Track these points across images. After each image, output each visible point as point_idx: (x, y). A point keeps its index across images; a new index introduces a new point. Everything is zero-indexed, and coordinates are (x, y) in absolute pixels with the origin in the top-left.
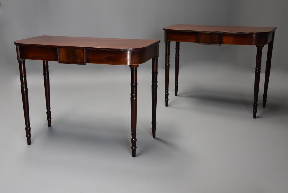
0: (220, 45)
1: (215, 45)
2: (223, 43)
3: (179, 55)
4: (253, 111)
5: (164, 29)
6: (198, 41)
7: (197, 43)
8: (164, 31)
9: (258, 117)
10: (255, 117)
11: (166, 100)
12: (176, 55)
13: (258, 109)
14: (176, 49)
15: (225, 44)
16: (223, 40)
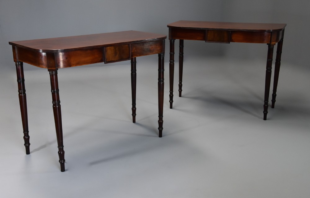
0: (229, 43)
1: (224, 43)
2: (232, 41)
3: (183, 53)
4: (264, 112)
5: (168, 26)
6: (204, 39)
7: (205, 41)
8: (168, 28)
9: (269, 119)
10: (265, 118)
11: (171, 101)
12: (180, 54)
13: (268, 111)
14: (180, 47)
15: (234, 42)
16: (233, 38)
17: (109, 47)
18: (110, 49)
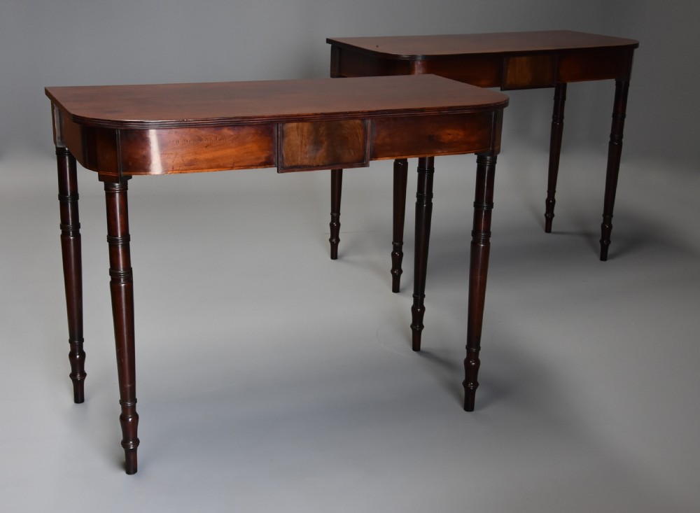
17: (294, 124)
18: (297, 128)
